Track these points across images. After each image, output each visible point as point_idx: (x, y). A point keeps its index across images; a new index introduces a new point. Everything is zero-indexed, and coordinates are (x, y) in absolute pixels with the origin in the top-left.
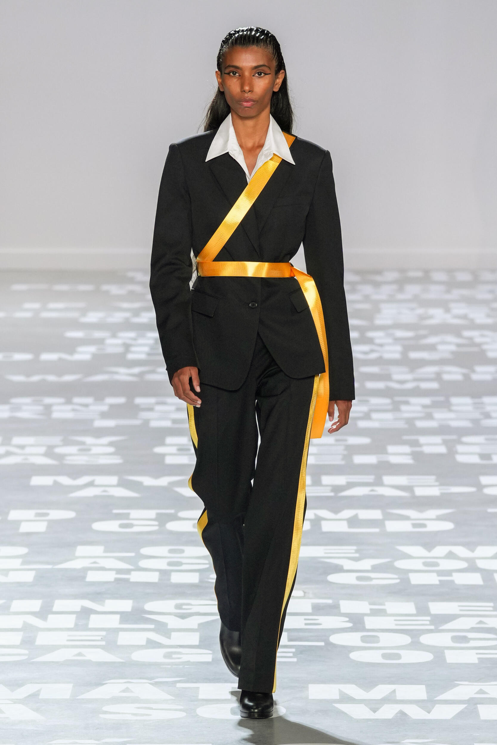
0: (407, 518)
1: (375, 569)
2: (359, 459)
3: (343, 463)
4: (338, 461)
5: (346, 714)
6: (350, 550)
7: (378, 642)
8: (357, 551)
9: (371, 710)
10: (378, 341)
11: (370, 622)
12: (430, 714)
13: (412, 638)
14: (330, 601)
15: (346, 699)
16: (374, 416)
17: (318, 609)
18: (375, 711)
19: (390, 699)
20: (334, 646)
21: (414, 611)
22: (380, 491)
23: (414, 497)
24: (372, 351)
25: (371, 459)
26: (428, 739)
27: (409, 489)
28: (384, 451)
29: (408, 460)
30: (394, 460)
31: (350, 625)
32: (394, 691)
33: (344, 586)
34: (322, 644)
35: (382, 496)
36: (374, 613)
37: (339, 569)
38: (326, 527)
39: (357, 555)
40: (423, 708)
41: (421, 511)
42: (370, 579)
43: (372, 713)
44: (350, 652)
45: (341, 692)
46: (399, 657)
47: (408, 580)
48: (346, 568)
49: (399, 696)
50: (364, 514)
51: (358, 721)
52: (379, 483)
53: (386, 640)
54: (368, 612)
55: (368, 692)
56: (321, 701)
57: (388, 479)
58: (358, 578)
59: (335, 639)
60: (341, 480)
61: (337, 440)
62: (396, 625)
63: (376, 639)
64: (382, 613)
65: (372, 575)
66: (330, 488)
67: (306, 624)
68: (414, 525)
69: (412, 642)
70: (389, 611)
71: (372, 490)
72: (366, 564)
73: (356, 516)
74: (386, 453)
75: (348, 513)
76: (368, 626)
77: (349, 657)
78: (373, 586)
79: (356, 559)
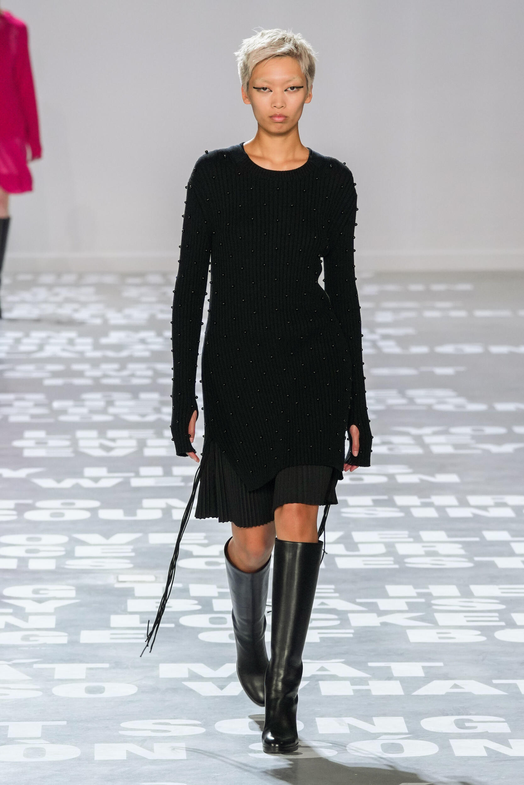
5: (194, 691)
6: (199, 536)
7: (225, 623)
8: (206, 538)
9: (218, 687)
11: (218, 605)
14: (180, 585)
15: (194, 677)
18: (222, 688)
20: (184, 627)
31: (199, 607)
33: (193, 571)
34: (172, 625)
36: (222, 596)
37: (188, 555)
38: (177, 515)
39: (206, 542)
42: (218, 564)
43: (219, 690)
44: (199, 632)
45: (190, 671)
48: (195, 553)
51: (206, 698)
54: (217, 595)
55: (215, 670)
56: (171, 679)
58: (208, 563)
59: (185, 621)
60: (191, 471)
63: (223, 621)
65: (220, 560)
66: (180, 479)
72: (215, 550)
76: (216, 608)
77: (197, 638)
78: (221, 571)
79: (205, 545)
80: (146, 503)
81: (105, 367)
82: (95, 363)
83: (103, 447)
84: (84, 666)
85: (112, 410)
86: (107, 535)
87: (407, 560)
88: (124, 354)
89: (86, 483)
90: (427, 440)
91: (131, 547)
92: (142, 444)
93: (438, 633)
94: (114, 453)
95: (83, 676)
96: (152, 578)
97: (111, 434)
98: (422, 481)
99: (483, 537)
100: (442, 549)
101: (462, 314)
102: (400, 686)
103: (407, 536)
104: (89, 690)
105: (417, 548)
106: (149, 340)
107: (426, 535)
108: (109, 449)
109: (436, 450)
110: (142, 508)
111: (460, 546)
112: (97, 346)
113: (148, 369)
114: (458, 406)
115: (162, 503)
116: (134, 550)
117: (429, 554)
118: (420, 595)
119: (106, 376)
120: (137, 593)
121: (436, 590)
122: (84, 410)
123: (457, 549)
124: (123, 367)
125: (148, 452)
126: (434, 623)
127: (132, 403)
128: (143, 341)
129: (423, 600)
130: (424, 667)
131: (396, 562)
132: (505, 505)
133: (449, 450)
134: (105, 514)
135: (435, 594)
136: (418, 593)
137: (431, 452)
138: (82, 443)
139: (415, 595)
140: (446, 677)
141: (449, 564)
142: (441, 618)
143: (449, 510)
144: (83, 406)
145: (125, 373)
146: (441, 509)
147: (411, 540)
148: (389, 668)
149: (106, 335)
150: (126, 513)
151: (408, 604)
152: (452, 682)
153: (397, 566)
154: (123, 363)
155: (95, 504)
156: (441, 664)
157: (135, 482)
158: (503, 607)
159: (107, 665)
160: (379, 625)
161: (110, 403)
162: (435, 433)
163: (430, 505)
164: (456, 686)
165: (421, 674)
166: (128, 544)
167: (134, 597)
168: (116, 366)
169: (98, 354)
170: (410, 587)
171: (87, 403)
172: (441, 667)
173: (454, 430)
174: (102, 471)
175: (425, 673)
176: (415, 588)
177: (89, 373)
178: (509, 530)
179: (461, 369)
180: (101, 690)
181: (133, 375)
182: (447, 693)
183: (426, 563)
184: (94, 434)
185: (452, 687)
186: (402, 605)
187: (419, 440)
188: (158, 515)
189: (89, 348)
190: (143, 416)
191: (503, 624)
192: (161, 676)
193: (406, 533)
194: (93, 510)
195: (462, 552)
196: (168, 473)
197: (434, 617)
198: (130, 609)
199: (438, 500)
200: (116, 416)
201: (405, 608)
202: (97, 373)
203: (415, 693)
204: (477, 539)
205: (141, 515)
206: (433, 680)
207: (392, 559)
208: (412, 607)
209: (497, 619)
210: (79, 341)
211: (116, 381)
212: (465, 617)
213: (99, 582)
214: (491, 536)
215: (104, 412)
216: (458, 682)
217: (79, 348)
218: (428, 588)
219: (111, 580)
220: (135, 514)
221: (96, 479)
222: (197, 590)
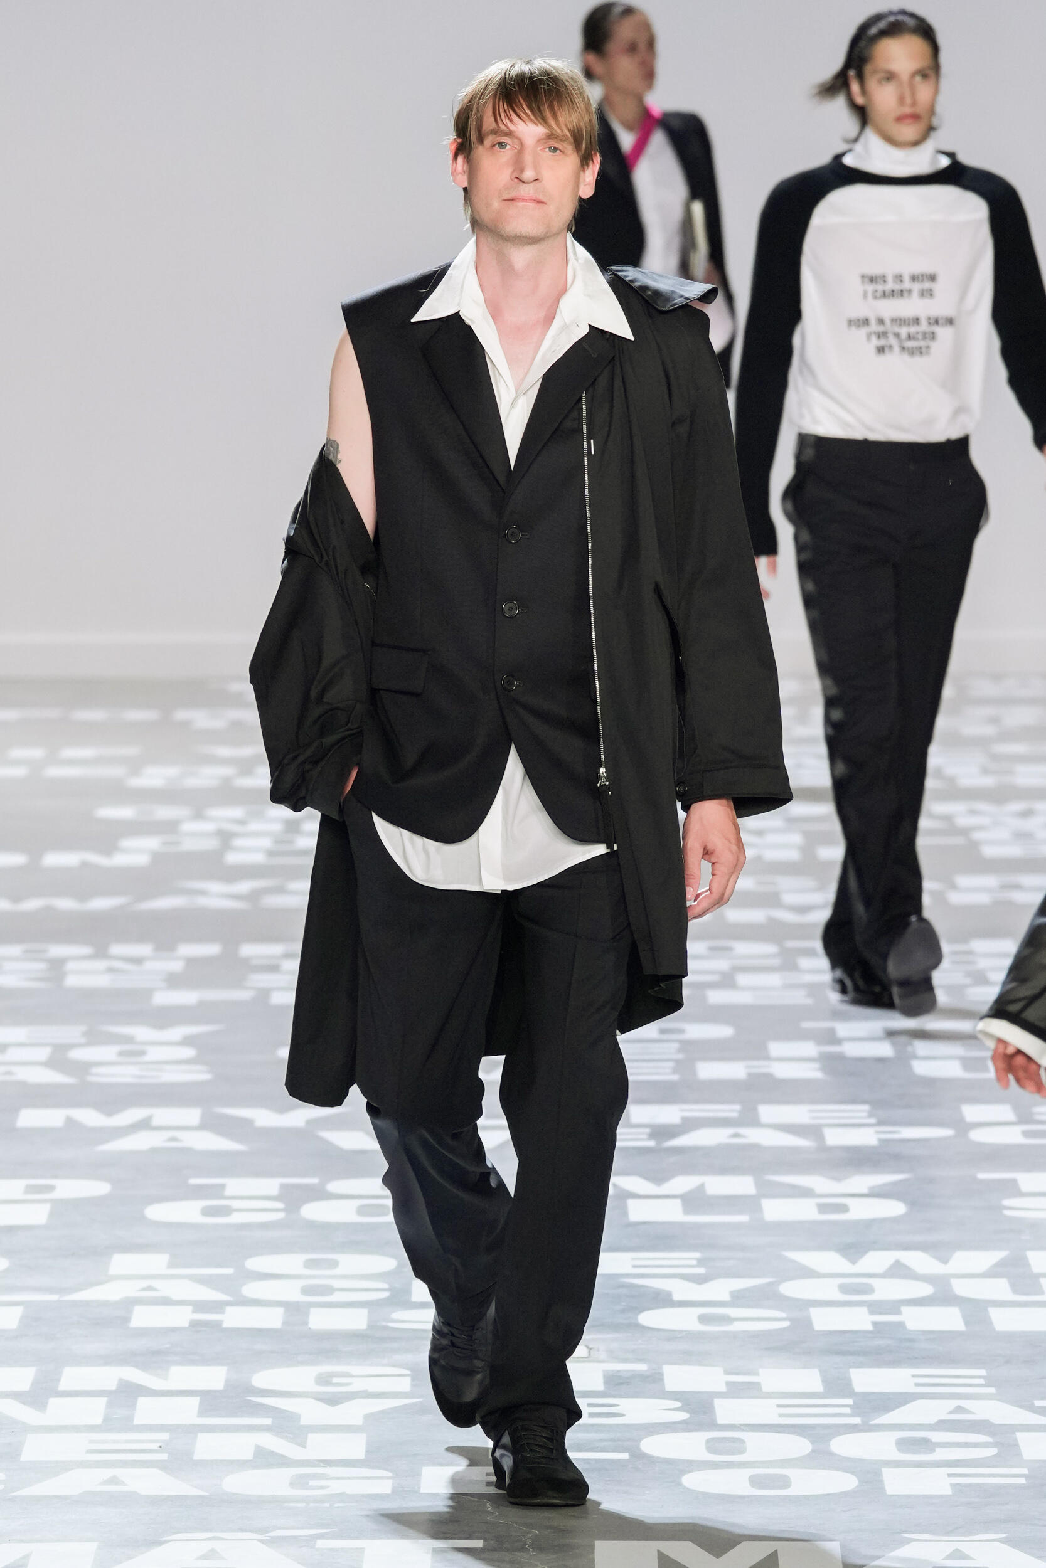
0: (807, 1193)
1: (739, 1298)
2: (708, 1070)
3: (675, 1077)
4: (665, 1073)
6: (687, 1259)
7: (742, 1451)
8: (701, 1262)
11: (726, 1411)
13: (813, 1443)
14: (642, 1367)
16: (742, 979)
17: (616, 1384)
20: (650, 1460)
21: (819, 1387)
22: (753, 1136)
23: (823, 1148)
25: (735, 1070)
27: (813, 1131)
28: (760, 1053)
29: (812, 1072)
30: (782, 1071)
31: (684, 1416)
32: (774, 1554)
33: (672, 1336)
34: (625, 1456)
35: (756, 1147)
36: (736, 1391)
37: (662, 1300)
38: (638, 1212)
39: (701, 1271)
41: (838, 1178)
42: (728, 1320)
44: (684, 1472)
45: (662, 1557)
46: (785, 1482)
47: (808, 1323)
48: (676, 1297)
50: (718, 1185)
52: (750, 1119)
53: (759, 1446)
54: (723, 1389)
55: (718, 1556)
57: (768, 1112)
58: (703, 1319)
59: (651, 1446)
60: (670, 1114)
61: (664, 1031)
62: (781, 1415)
63: (738, 1446)
64: (749, 1390)
65: (732, 1312)
66: (646, 1132)
67: (591, 1415)
68: (822, 1208)
69: (813, 1451)
70: (766, 1388)
71: (736, 1135)
72: (720, 1289)
73: (701, 1187)
74: (767, 1057)
75: (682, 1184)
76: (721, 1418)
77: (680, 1484)
78: (734, 1335)
79: (700, 1280)
222: (677, 1377)
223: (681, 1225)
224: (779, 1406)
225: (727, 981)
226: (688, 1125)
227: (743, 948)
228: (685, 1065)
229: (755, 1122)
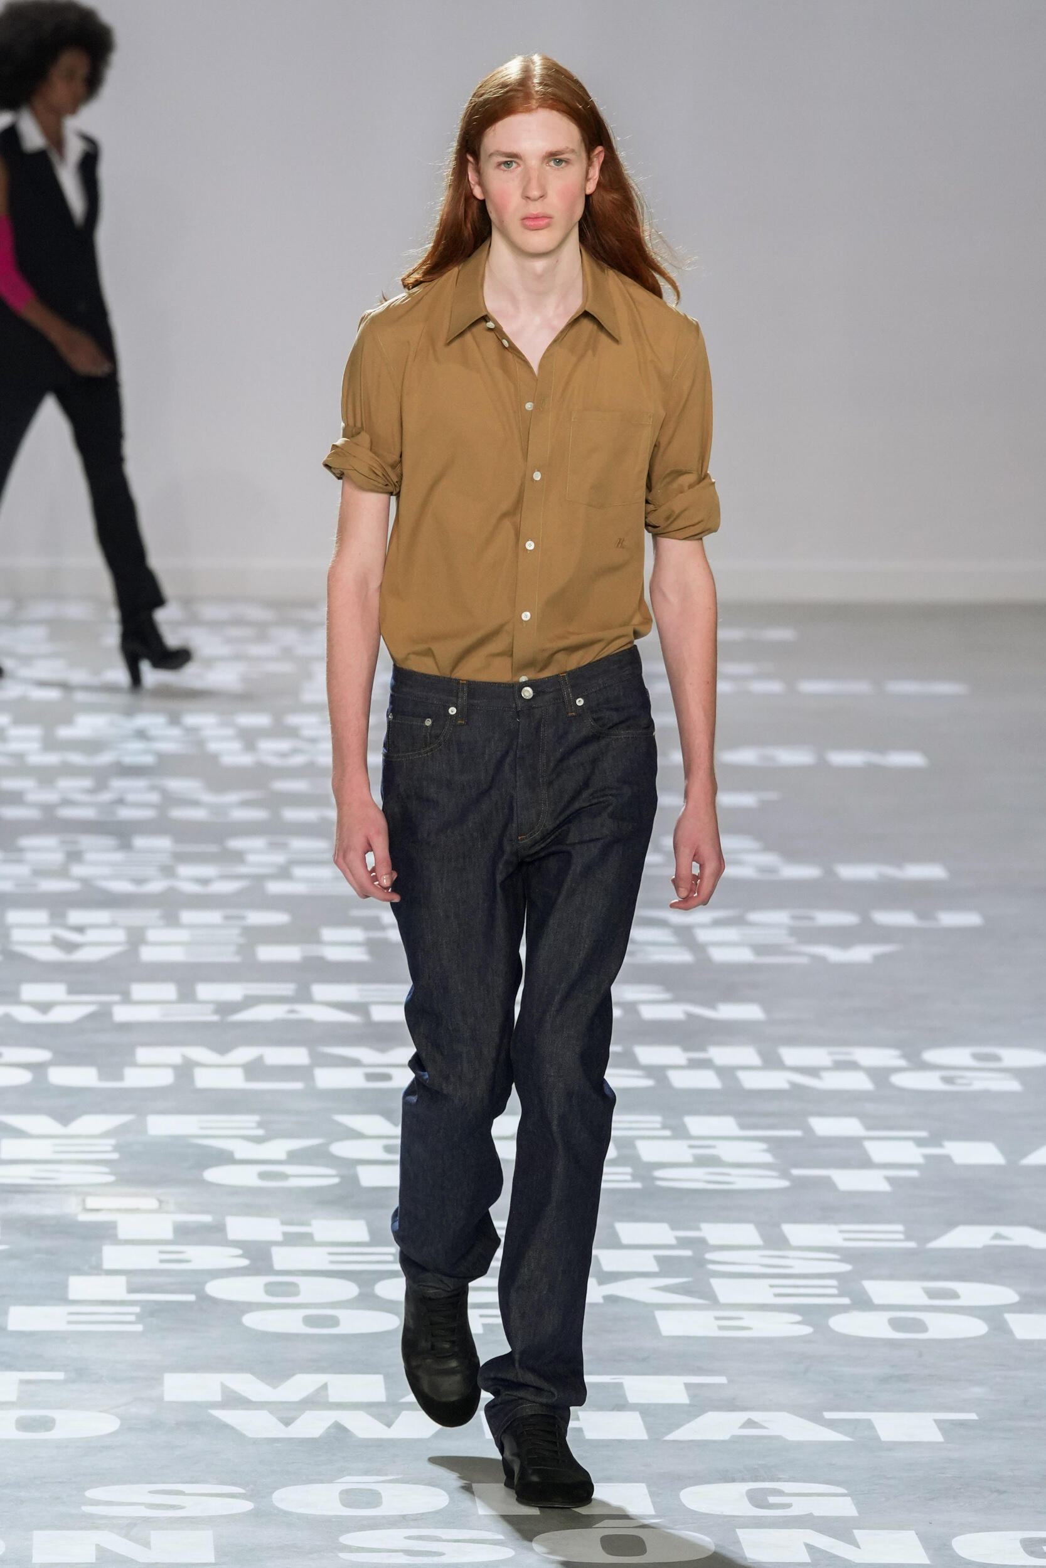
0: (355, 1063)
1: (294, 1157)
2: (267, 953)
3: (237, 959)
4: (228, 955)
5: (233, 1428)
6: (248, 1122)
7: (296, 1294)
8: (260, 1125)
9: (281, 1422)
10: (307, 733)
11: (282, 1258)
12: (392, 1428)
13: (360, 1286)
14: (207, 1218)
15: (233, 1400)
16: (298, 872)
17: (185, 1234)
18: (287, 1422)
19: (316, 1401)
20: (214, 1301)
21: (365, 1237)
22: (307, 1012)
23: (369, 1023)
24: (295, 751)
25: (291, 953)
26: (386, 1475)
27: (360, 1008)
28: (313, 938)
29: (358, 955)
30: (333, 954)
31: (245, 1262)
32: (325, 1387)
33: (234, 1191)
34: (191, 1298)
35: (309, 1023)
36: (290, 1240)
37: (226, 1158)
38: (204, 1079)
39: (260, 1132)
40: (378, 1417)
41: (383, 1050)
42: (284, 1176)
43: (282, 1426)
44: (244, 1312)
45: (225, 1389)
46: (334, 1322)
47: (355, 1179)
48: (238, 1155)
49: (334, 1396)
50: (277, 1056)
51: (255, 1442)
52: (304, 996)
53: (313, 1290)
54: (280, 1238)
55: (275, 1387)
56: (185, 1404)
57: (320, 991)
58: (263, 1176)
59: (216, 1289)
60: (233, 992)
61: (227, 918)
62: (332, 1262)
63: (291, 1289)
64: (304, 1240)
65: (289, 1169)
66: (211, 1007)
67: (162, 1261)
68: (370, 1077)
69: (360, 1294)
70: (318, 1237)
71: (292, 1011)
72: (278, 1149)
73: (260, 1059)
74: (318, 941)
75: (244, 1054)
76: (278, 1265)
77: (240, 1323)
78: (289, 1191)
79: (258, 1140)
80: (143, 1054)
81: (68, 785)
82: (46, 776)
83: (57, 942)
84: (15, 1376)
85: (77, 870)
86: (65, 1117)
87: (658, 1173)
88: (105, 758)
89: (25, 1015)
90: (703, 935)
91: (112, 1141)
92: (136, 938)
93: (717, 1318)
94: (81, 956)
95: (13, 1397)
96: (153, 1203)
97: (76, 917)
98: (690, 1015)
99: (809, 1130)
100: (728, 1151)
101: (775, 687)
102: (641, 1423)
103: (658, 1126)
104: (24, 1425)
105: (678, 1151)
106: (153, 732)
107: (696, 1124)
108: (71, 947)
109: (719, 955)
110: (135, 1064)
111: (764, 1146)
112: (50, 743)
113: (153, 788)
114: (763, 869)
115: (173, 1055)
116: (116, 1148)
117: (701, 1162)
118: (683, 1243)
119: (67, 802)
120: (122, 1233)
121: (714, 1232)
122: (23, 870)
123: (757, 1152)
124: (101, 785)
125: (147, 954)
126: (711, 1300)
127: (118, 856)
128: (142, 735)
129: (688, 1253)
130: (688, 1386)
131: (635, 1177)
132: (852, 1066)
133: (745, 955)
134: (61, 1076)
135: (712, 1241)
136: (677, 1238)
137: (709, 960)
138: (17, 935)
139: (673, 1242)
140: (731, 1405)
141: (742, 1181)
142: (724, 1289)
143: (742, 1075)
144: (19, 861)
145: (105, 797)
146: (727, 1073)
147: (667, 1133)
148: (619, 1386)
149: (68, 721)
150: (102, 1076)
151: (659, 1260)
152: (742, 1416)
153: (638, 1185)
154: (102, 777)
155: (41, 1055)
156: (722, 1380)
157: (122, 1014)
158: (846, 1267)
159: (59, 1376)
160: (601, 1301)
161: (75, 856)
162: (717, 923)
163: (706, 1064)
164: (750, 1423)
165: (683, 1398)
166: (106, 1134)
167: (115, 1240)
168: (87, 783)
169: (52, 759)
170: (664, 1228)
171: (30, 856)
172: (721, 1385)
173: (755, 917)
174: (55, 991)
175: (691, 1396)
176: (673, 1228)
177: (32, 797)
178: (862, 1117)
179: (772, 796)
180: (47, 1424)
181: (121, 802)
182: (733, 1436)
183: (696, 1178)
184: (41, 916)
185: (744, 1426)
186: (646, 1261)
187: (685, 936)
188: (165, 1078)
189: (35, 746)
190: (139, 881)
191: (846, 1301)
192: (168, 1398)
193: (656, 1120)
194: (38, 1068)
195: (768, 1158)
196: (187, 995)
197: (710, 1286)
198: (107, 1265)
199: (721, 1055)
200: (85, 881)
201: (654, 1267)
202: (49, 796)
203: (670, 1437)
204: (798, 1133)
205: (133, 1078)
206: (707, 1411)
207: (629, 1170)
208: (667, 1266)
209: (834, 1291)
210: (15, 732)
211: (88, 813)
212: (772, 1286)
213: (47, 1209)
214: (824, 1126)
215: (62, 873)
216: (756, 1416)
217: (14, 747)
218: (698, 1229)
219: (71, 1207)
220: (120, 1077)
221: (44, 1007)
222: (240, 1227)
223: (243, 1092)
224: (330, 1254)
225: (284, 873)
226: (250, 1002)
227: (299, 844)
228: (247, 948)
229: (308, 999)
